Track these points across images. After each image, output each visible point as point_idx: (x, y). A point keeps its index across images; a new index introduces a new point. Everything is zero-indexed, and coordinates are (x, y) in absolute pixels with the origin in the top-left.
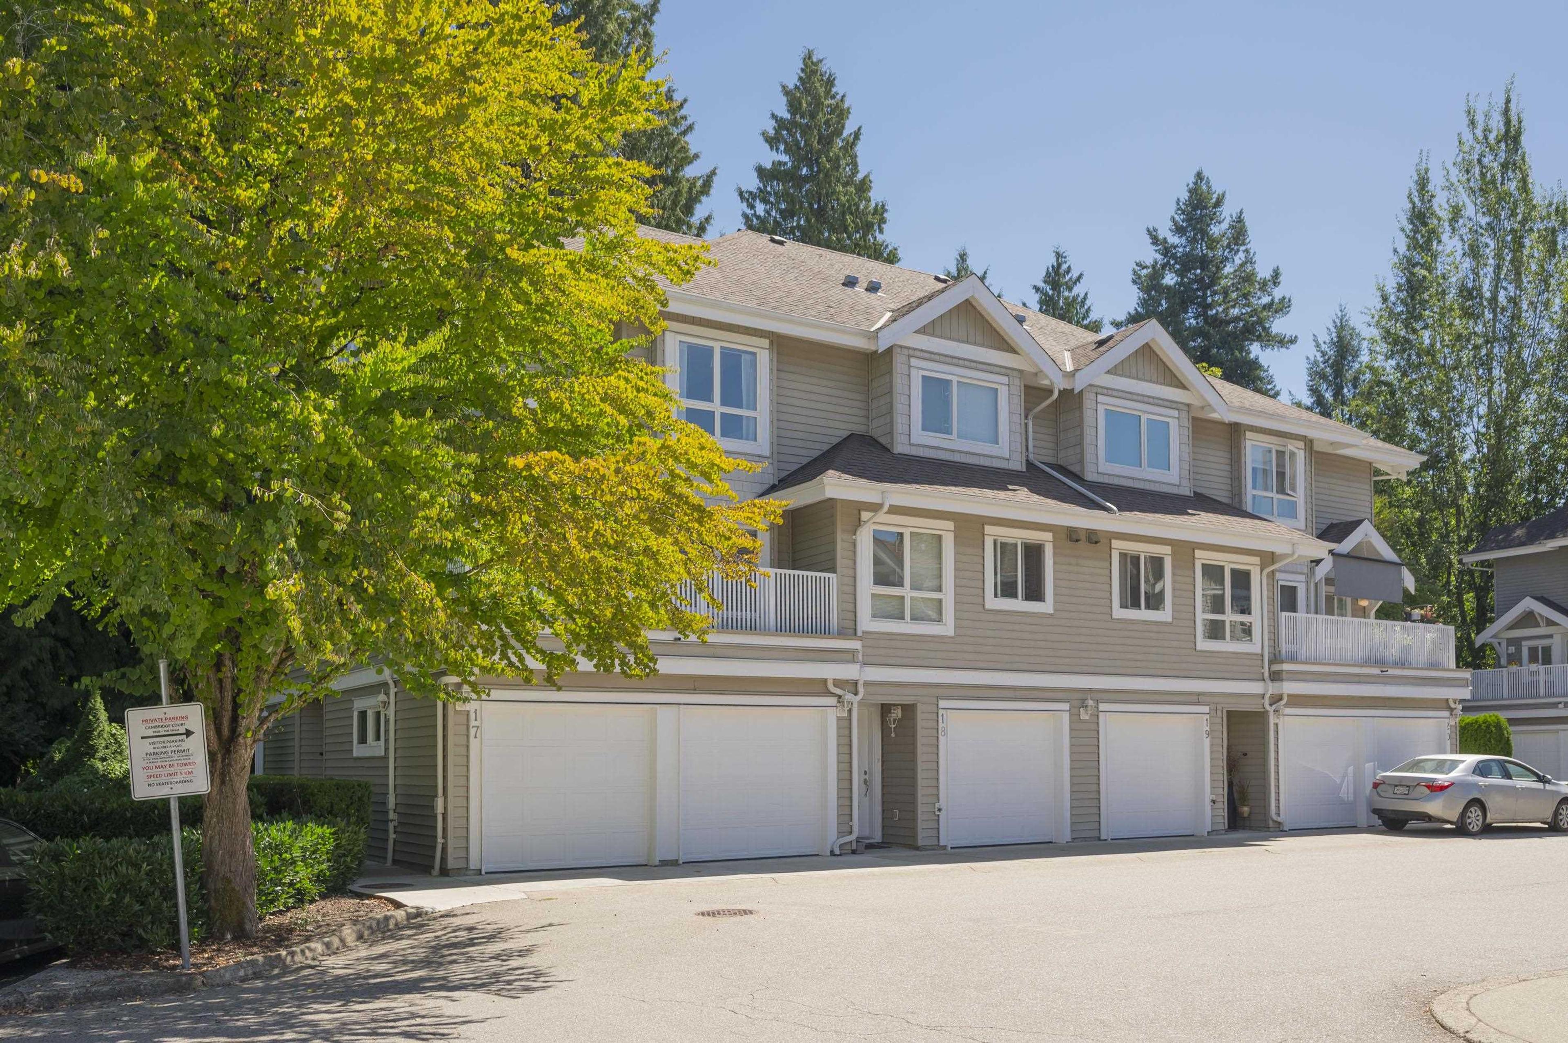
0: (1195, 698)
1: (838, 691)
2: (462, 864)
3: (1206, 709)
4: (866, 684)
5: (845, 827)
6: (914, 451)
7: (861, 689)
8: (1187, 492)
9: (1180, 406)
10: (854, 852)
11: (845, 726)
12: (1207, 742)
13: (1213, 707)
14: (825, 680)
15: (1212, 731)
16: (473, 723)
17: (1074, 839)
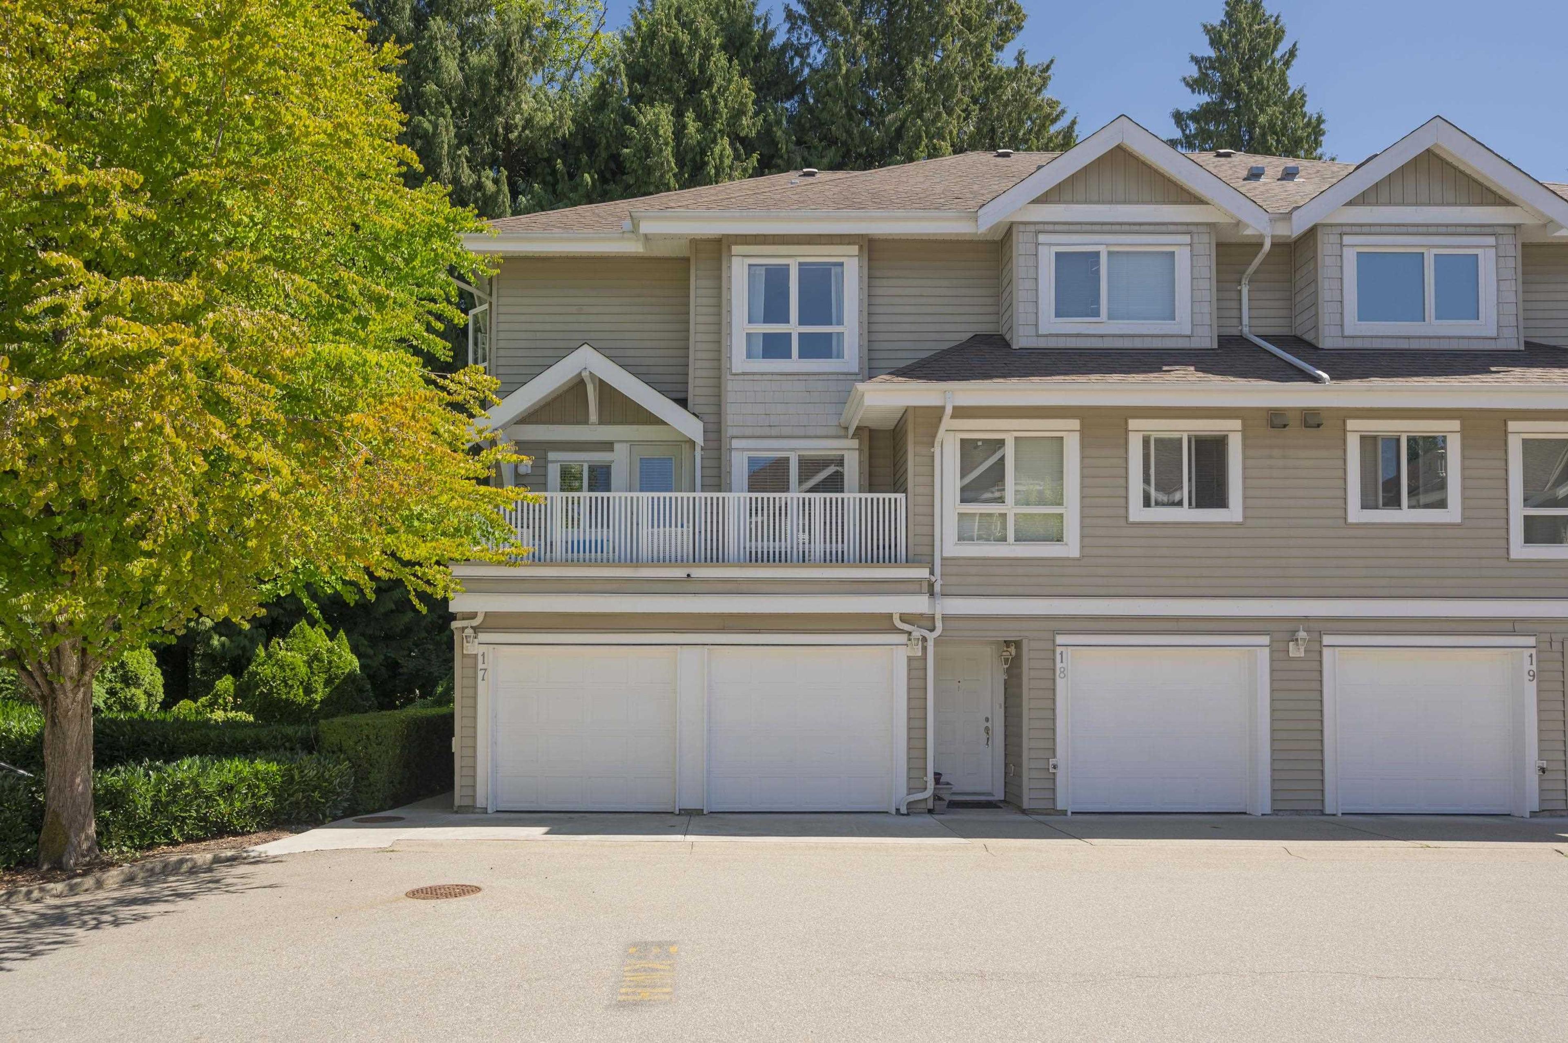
0: (1509, 626)
1: (906, 627)
2: (467, 802)
3: (1531, 641)
4: (944, 618)
5: (914, 784)
6: (1042, 343)
7: (939, 624)
8: (1513, 345)
9: (1500, 230)
10: (930, 811)
11: (917, 667)
12: (1531, 689)
13: (1546, 637)
14: (890, 616)
15: (1540, 670)
16: (480, 666)
17: (1276, 812)
